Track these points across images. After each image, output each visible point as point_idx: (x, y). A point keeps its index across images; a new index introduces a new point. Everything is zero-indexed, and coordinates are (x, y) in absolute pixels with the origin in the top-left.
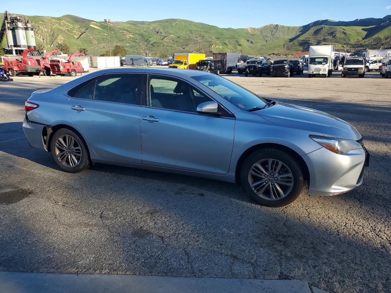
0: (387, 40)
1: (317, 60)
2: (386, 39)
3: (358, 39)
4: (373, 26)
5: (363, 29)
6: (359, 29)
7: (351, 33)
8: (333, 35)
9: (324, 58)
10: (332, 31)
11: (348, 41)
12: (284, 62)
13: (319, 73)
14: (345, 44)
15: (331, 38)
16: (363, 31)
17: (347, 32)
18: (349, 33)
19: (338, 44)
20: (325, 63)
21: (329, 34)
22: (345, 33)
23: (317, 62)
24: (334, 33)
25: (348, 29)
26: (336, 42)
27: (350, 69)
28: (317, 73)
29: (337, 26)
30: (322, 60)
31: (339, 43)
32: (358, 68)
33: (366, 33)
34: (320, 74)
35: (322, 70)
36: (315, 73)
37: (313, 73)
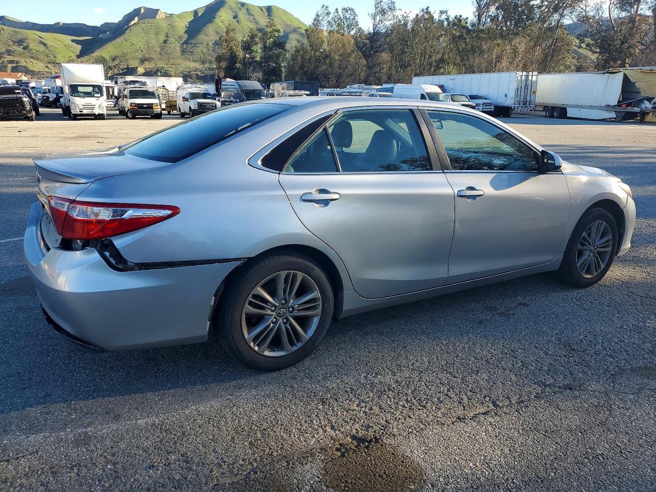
0: (116, 62)
1: (80, 89)
2: (114, 59)
3: (70, 57)
4: (88, 38)
5: (73, 41)
6: (68, 39)
7: (55, 45)
8: (22, 45)
9: (94, 86)
10: (19, 37)
11: (53, 57)
12: (16, 91)
13: (92, 113)
14: (49, 63)
15: (20, 49)
16: (75, 44)
17: (47, 42)
18: (52, 44)
19: (36, 61)
20: (99, 95)
21: (14, 42)
22: (45, 45)
23: (81, 92)
24: (24, 42)
25: (48, 37)
26: (33, 58)
27: (140, 106)
28: (90, 113)
29: (27, 29)
30: (90, 89)
31: (37, 59)
32: (152, 104)
33: (79, 47)
34: (94, 115)
35: (97, 107)
36: (85, 112)
37: (82, 111)
